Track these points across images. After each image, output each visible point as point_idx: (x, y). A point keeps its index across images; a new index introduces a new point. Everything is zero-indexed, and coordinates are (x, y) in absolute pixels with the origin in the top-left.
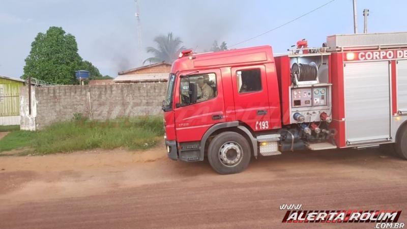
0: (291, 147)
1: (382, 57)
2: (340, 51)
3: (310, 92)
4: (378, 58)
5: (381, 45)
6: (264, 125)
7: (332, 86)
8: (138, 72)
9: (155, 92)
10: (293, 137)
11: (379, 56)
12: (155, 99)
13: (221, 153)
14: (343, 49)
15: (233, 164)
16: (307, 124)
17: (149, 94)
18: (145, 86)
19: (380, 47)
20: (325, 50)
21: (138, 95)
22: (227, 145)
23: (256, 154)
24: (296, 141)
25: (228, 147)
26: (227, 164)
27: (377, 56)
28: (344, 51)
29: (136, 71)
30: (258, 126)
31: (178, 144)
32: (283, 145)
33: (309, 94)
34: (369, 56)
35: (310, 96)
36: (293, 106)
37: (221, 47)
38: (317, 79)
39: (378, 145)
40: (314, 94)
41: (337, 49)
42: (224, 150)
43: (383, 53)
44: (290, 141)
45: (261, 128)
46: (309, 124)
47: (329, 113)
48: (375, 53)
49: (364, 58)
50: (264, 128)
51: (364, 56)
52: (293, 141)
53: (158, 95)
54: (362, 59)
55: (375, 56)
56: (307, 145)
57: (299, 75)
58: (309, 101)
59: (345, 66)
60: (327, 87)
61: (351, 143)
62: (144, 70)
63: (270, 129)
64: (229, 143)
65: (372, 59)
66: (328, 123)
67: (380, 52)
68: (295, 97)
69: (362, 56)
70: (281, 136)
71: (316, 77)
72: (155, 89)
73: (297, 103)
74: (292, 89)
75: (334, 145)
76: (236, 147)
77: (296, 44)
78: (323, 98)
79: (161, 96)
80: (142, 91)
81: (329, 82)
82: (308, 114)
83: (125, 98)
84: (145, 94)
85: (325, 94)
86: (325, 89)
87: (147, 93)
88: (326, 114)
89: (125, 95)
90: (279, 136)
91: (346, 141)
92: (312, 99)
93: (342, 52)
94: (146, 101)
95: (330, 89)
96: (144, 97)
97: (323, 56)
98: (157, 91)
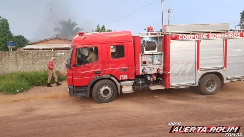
0: (139, 88)
1: (192, 38)
2: (168, 34)
3: (152, 57)
4: (190, 38)
5: (192, 31)
6: (125, 77)
7: (164, 54)
8: (40, 43)
9: (38, 56)
10: (141, 82)
11: (191, 37)
12: (38, 61)
13: (100, 91)
14: (170, 33)
15: (106, 98)
16: (149, 75)
17: (34, 58)
18: (31, 53)
19: (191, 32)
20: (161, 33)
21: (27, 58)
22: (104, 87)
23: (119, 92)
24: (143, 84)
25: (104, 88)
26: (102, 98)
27: (189, 37)
28: (171, 34)
29: (39, 42)
30: (122, 77)
31: (74, 87)
32: (136, 87)
33: (151, 58)
34: (185, 37)
35: (152, 59)
36: (142, 65)
37: (102, 28)
38: (156, 49)
39: (188, 87)
40: (154, 58)
41: (167, 33)
42: (102, 90)
43: (193, 36)
44: (139, 85)
45: (123, 78)
46: (151, 75)
47: (161, 68)
48: (188, 36)
49: (182, 38)
50: (125, 79)
51: (182, 37)
52: (141, 84)
53: (40, 58)
54: (185, 39)
55: (188, 37)
56: (149, 87)
57: (146, 47)
58: (151, 62)
59: (171, 43)
60: (161, 54)
61: (173, 86)
62: (45, 42)
63: (128, 79)
64: (105, 86)
65: (187, 39)
66: (160, 74)
67: (191, 35)
68: (143, 60)
69: (181, 37)
70: (135, 81)
71: (155, 48)
72: (38, 54)
73: (145, 63)
74: (141, 55)
75: (164, 87)
76: (109, 88)
77: (147, 28)
78: (159, 60)
79: (42, 59)
80: (29, 56)
81: (162, 52)
82: (150, 69)
83: (18, 60)
84: (31, 58)
85: (160, 58)
86: (160, 55)
87: (33, 57)
88: (160, 69)
89: (18, 58)
90: (133, 82)
91: (170, 84)
92: (153, 61)
93: (170, 35)
94: (32, 62)
95: (163, 56)
96: (31, 59)
97: (160, 37)
98: (39, 56)
